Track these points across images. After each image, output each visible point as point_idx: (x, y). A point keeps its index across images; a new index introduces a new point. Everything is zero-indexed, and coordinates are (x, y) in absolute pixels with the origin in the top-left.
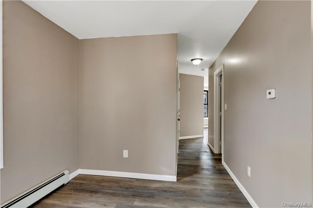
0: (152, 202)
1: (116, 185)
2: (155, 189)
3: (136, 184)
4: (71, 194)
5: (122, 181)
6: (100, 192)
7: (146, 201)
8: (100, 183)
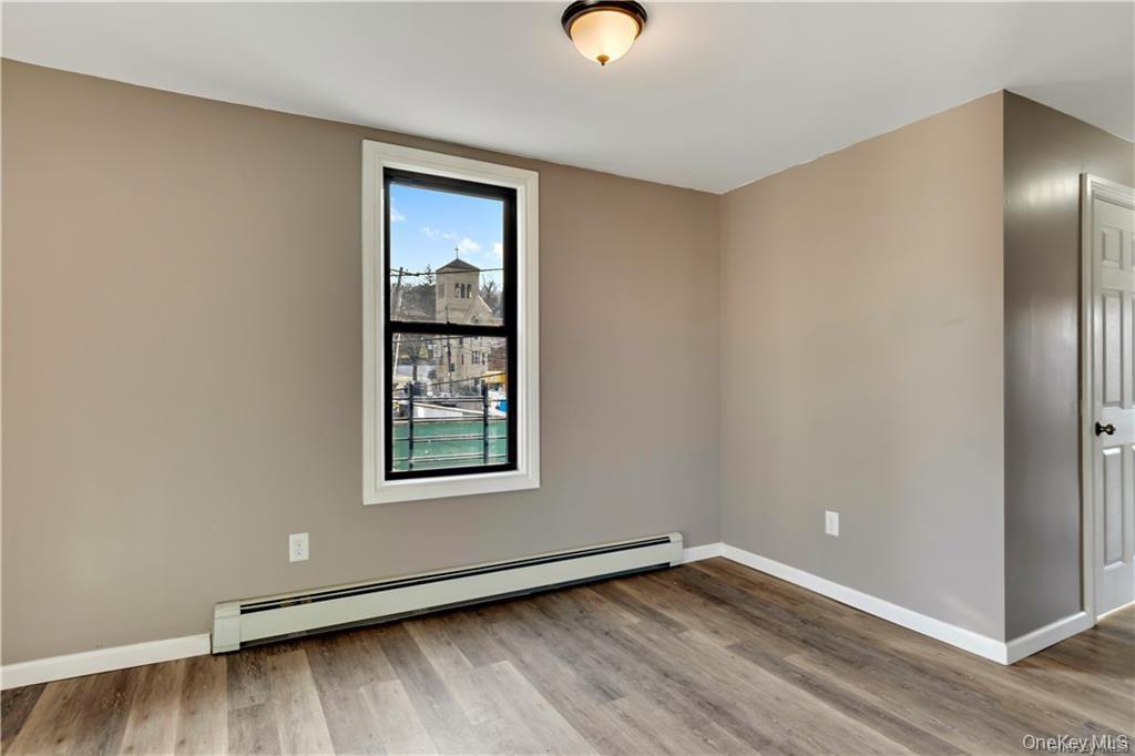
0: (840, 674)
1: (785, 604)
2: (894, 653)
3: (849, 622)
4: (668, 588)
5: (812, 601)
6: (731, 605)
7: (827, 665)
8: (750, 588)
